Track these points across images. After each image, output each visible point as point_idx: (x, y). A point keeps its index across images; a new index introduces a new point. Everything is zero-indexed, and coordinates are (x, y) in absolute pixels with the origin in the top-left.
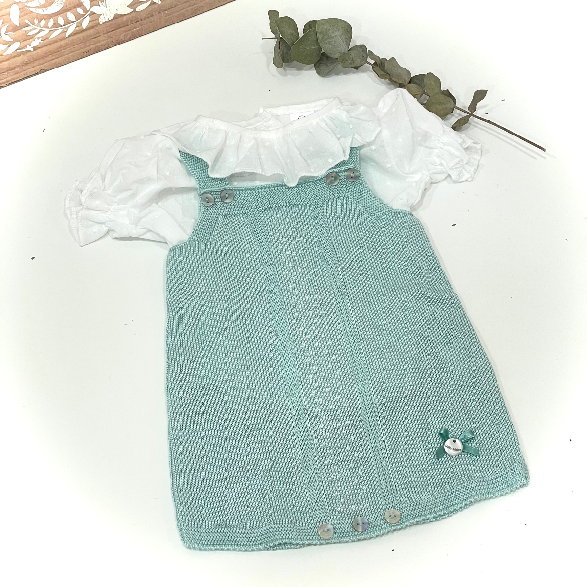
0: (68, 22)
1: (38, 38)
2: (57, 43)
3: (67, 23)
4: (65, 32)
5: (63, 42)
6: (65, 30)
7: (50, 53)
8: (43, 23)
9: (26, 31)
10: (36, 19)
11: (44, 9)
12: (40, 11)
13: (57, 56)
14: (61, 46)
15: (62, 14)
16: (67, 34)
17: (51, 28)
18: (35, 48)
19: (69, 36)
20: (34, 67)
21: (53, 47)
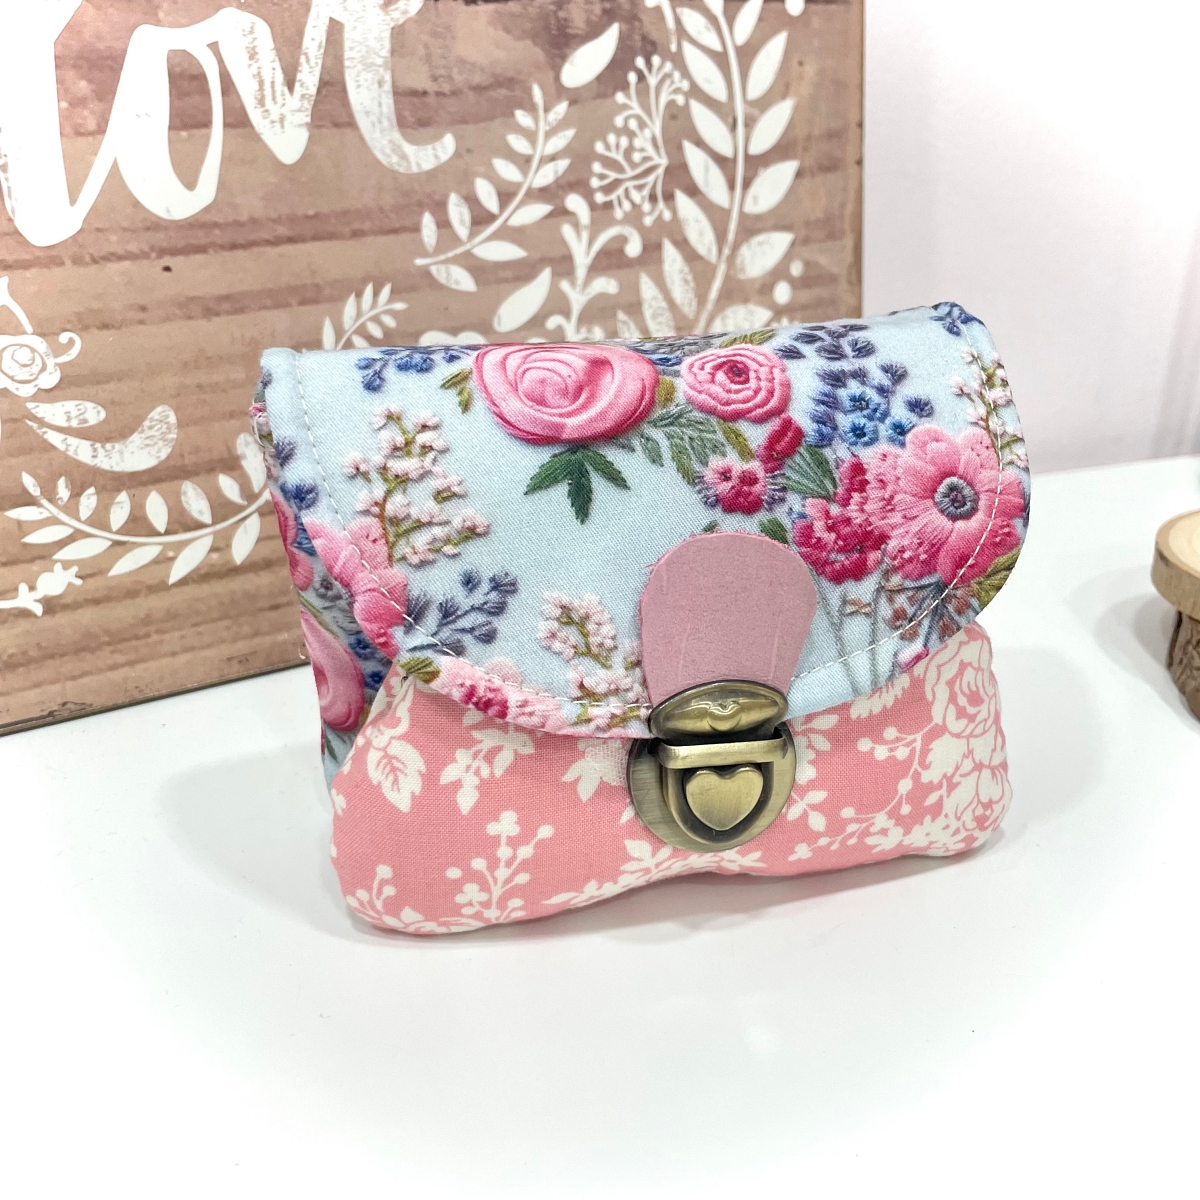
0: (182, 522)
1: (67, 565)
2: (138, 601)
3: (177, 527)
4: (164, 560)
5: (157, 603)
6: (171, 554)
7: (106, 639)
8: (88, 502)
9: (19, 523)
10: (62, 483)
11: (98, 445)
12: (82, 451)
13: (132, 656)
14: (148, 616)
15: (165, 486)
16: (179, 570)
17: (118, 532)
18: (51, 605)
19: (183, 582)
20: (37, 685)
21: (123, 614)
